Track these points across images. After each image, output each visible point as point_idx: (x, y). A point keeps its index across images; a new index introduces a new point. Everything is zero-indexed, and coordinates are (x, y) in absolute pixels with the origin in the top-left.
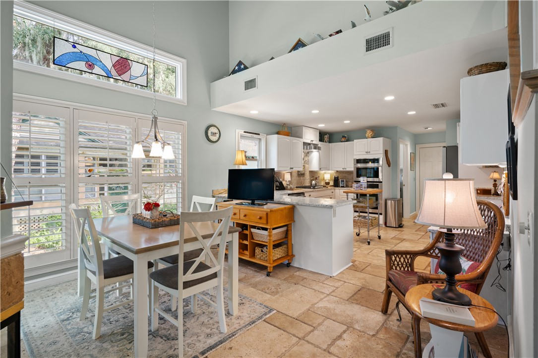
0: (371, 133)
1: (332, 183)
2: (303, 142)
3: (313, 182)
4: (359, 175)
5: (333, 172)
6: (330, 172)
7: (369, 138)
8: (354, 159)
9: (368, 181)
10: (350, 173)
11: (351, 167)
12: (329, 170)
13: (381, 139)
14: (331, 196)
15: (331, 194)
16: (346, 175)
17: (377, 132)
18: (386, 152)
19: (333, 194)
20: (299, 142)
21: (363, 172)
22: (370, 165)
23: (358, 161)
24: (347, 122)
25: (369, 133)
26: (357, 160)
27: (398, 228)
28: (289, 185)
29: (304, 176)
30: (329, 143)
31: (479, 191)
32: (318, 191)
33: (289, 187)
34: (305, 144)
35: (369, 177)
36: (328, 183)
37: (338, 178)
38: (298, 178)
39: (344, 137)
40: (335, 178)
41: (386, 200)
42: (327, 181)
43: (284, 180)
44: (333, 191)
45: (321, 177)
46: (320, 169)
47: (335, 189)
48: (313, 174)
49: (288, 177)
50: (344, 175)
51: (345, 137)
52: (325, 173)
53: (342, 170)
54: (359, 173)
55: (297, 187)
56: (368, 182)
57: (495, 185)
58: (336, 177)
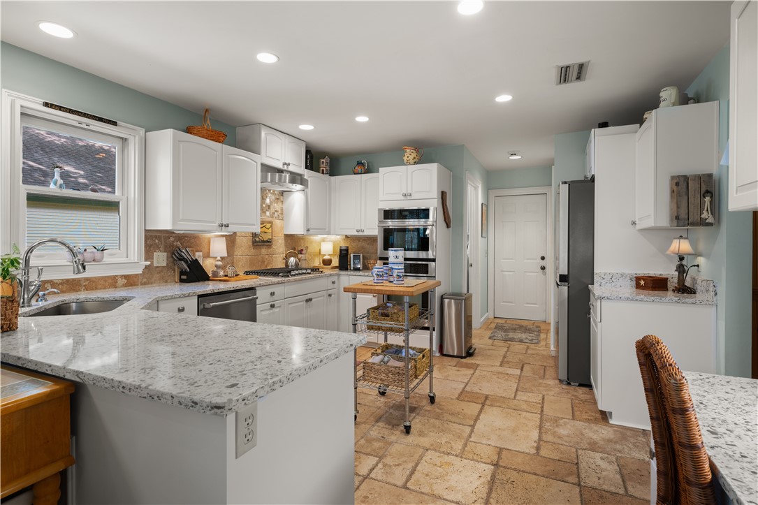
0: (414, 155)
1: (335, 262)
2: (262, 165)
3: (292, 260)
4: (387, 245)
5: (339, 237)
6: (333, 237)
7: (410, 164)
8: (380, 210)
9: (408, 257)
10: (372, 239)
11: (372, 227)
12: (329, 234)
13: (434, 167)
14: (330, 292)
15: (331, 286)
16: (364, 244)
17: (425, 151)
18: (443, 195)
19: (336, 285)
20: (249, 164)
21: (396, 238)
22: (412, 223)
23: (388, 214)
24: (362, 119)
25: (410, 155)
26: (385, 211)
27: (465, 358)
28: (223, 267)
29: (270, 246)
30: (331, 175)
31: (642, 283)
32: (295, 281)
33: (222, 273)
34: (266, 168)
35: (408, 250)
36: (327, 263)
37: (347, 250)
38: (253, 251)
39: (360, 164)
40: (341, 250)
41: (442, 298)
42: (327, 257)
43: (207, 255)
44: (335, 279)
45: (313, 249)
46: (308, 230)
47: (339, 275)
48: (294, 242)
49: (219, 248)
50: (361, 244)
51: (363, 164)
52: (323, 240)
53: (356, 234)
54: (389, 239)
55: (247, 273)
56: (406, 259)
57: (681, 269)
58: (343, 248)
